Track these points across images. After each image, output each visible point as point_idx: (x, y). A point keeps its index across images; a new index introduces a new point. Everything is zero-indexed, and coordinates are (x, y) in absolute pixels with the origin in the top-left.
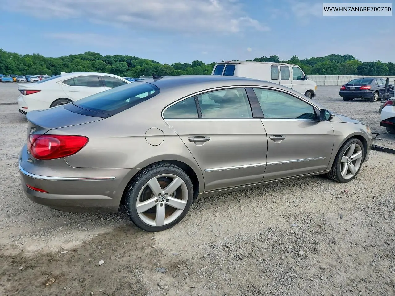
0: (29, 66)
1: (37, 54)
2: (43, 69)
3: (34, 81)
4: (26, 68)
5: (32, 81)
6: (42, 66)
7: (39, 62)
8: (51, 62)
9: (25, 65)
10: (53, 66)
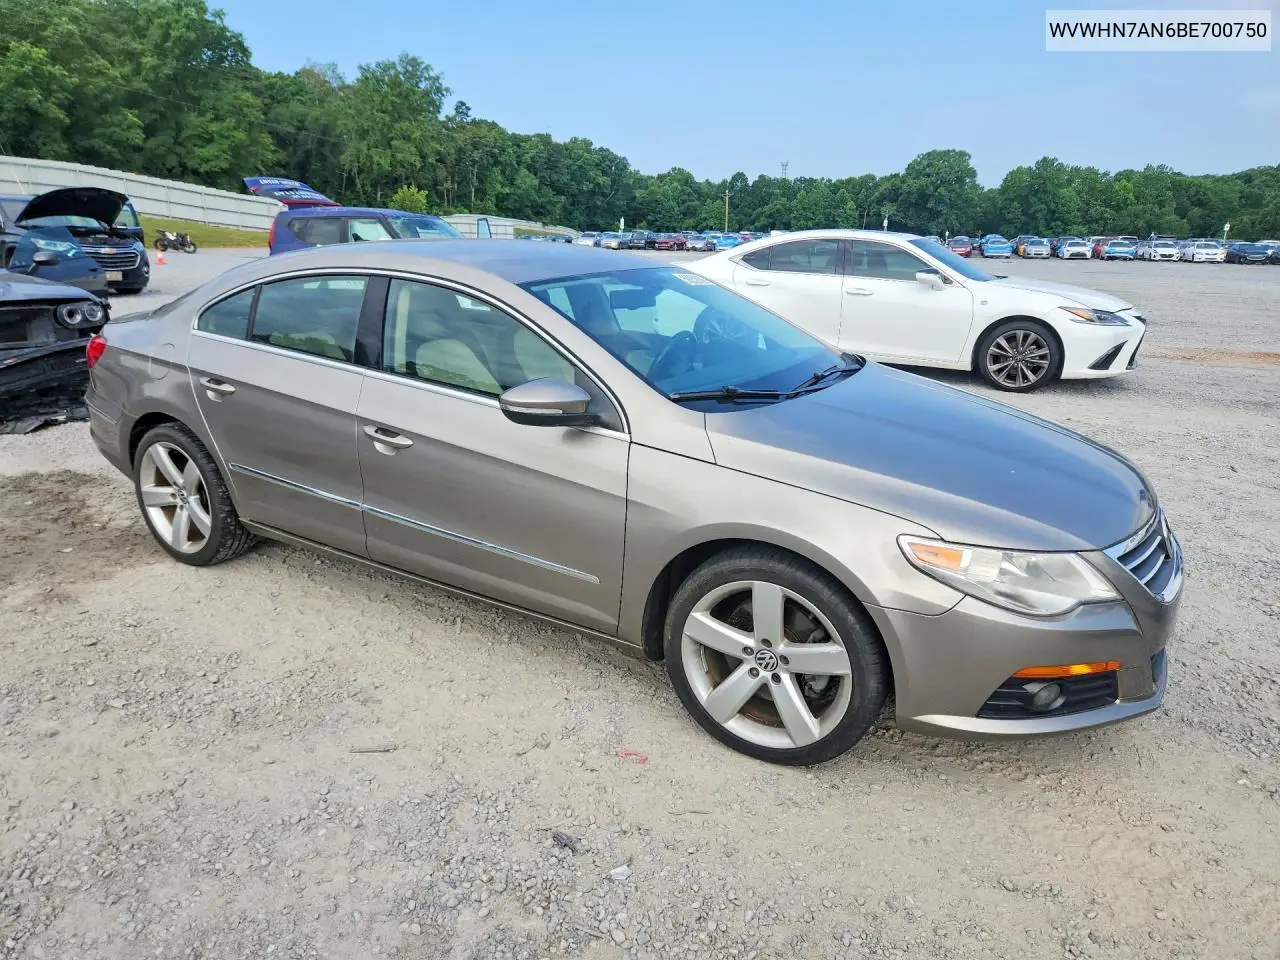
0: (1118, 208)
1: (1159, 167)
2: (1160, 217)
3: (1071, 255)
4: (1109, 213)
5: (1067, 255)
6: (1161, 205)
7: (1155, 193)
8: (1198, 192)
9: (1108, 206)
10: (1199, 204)
